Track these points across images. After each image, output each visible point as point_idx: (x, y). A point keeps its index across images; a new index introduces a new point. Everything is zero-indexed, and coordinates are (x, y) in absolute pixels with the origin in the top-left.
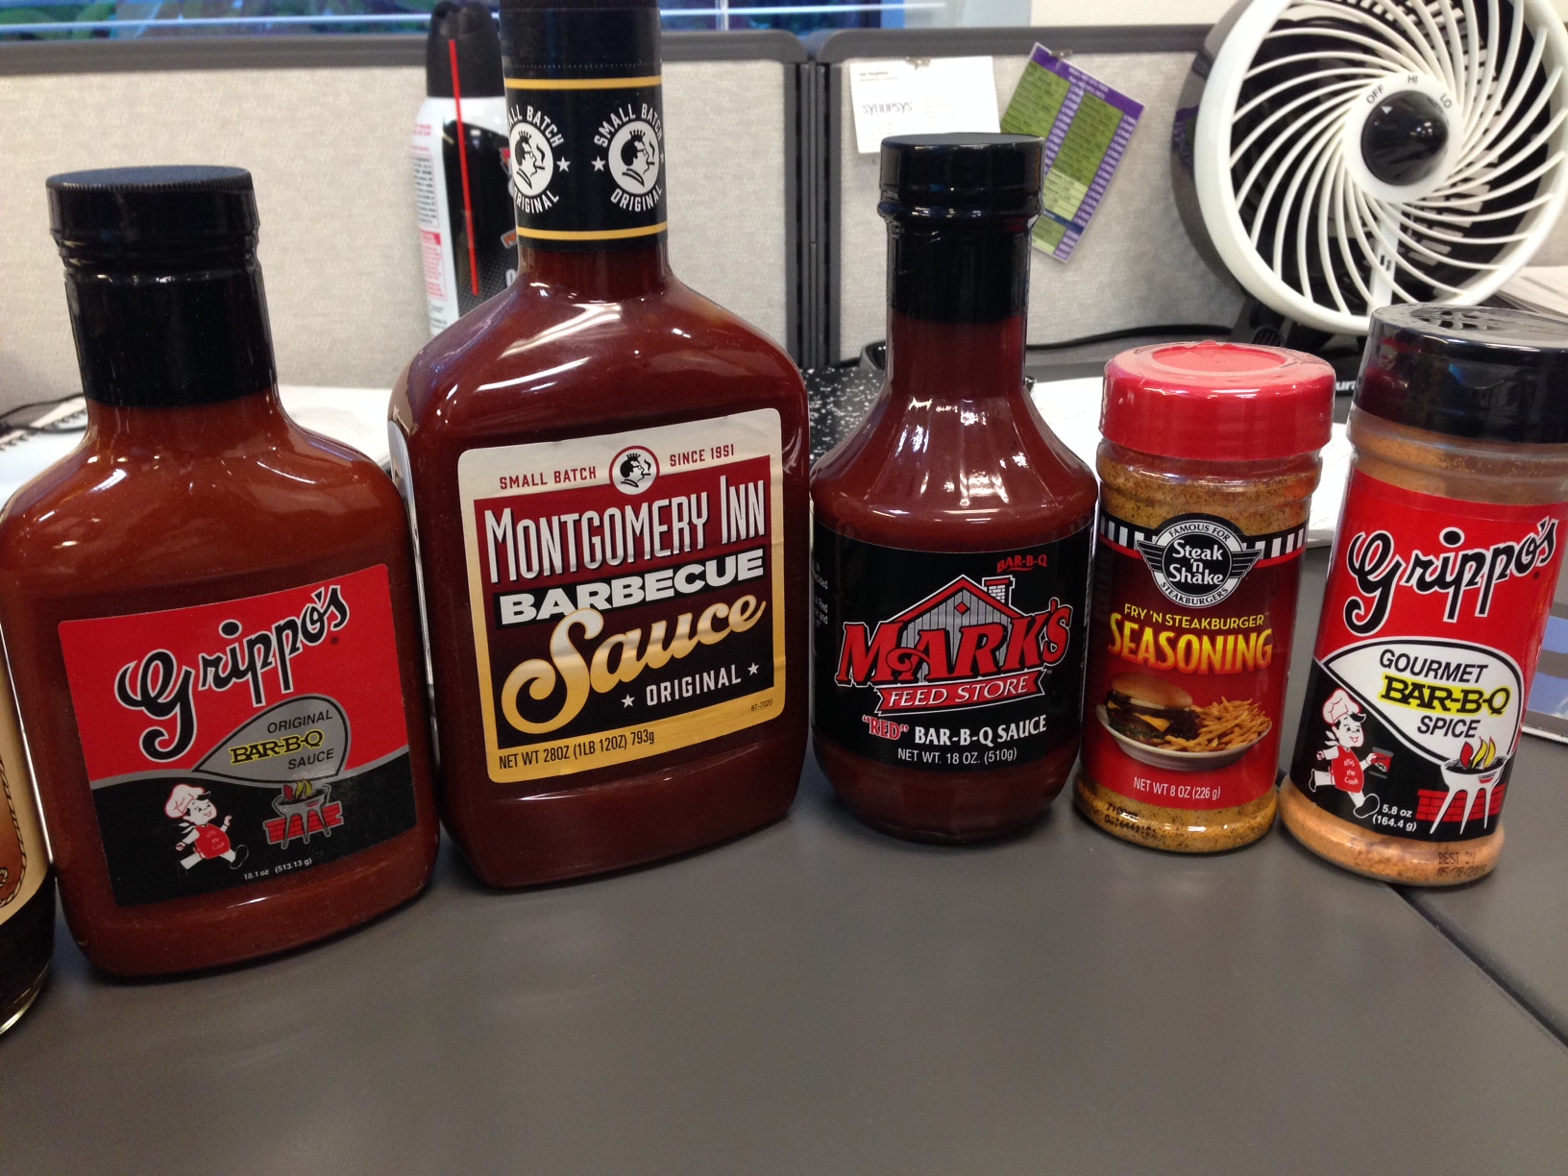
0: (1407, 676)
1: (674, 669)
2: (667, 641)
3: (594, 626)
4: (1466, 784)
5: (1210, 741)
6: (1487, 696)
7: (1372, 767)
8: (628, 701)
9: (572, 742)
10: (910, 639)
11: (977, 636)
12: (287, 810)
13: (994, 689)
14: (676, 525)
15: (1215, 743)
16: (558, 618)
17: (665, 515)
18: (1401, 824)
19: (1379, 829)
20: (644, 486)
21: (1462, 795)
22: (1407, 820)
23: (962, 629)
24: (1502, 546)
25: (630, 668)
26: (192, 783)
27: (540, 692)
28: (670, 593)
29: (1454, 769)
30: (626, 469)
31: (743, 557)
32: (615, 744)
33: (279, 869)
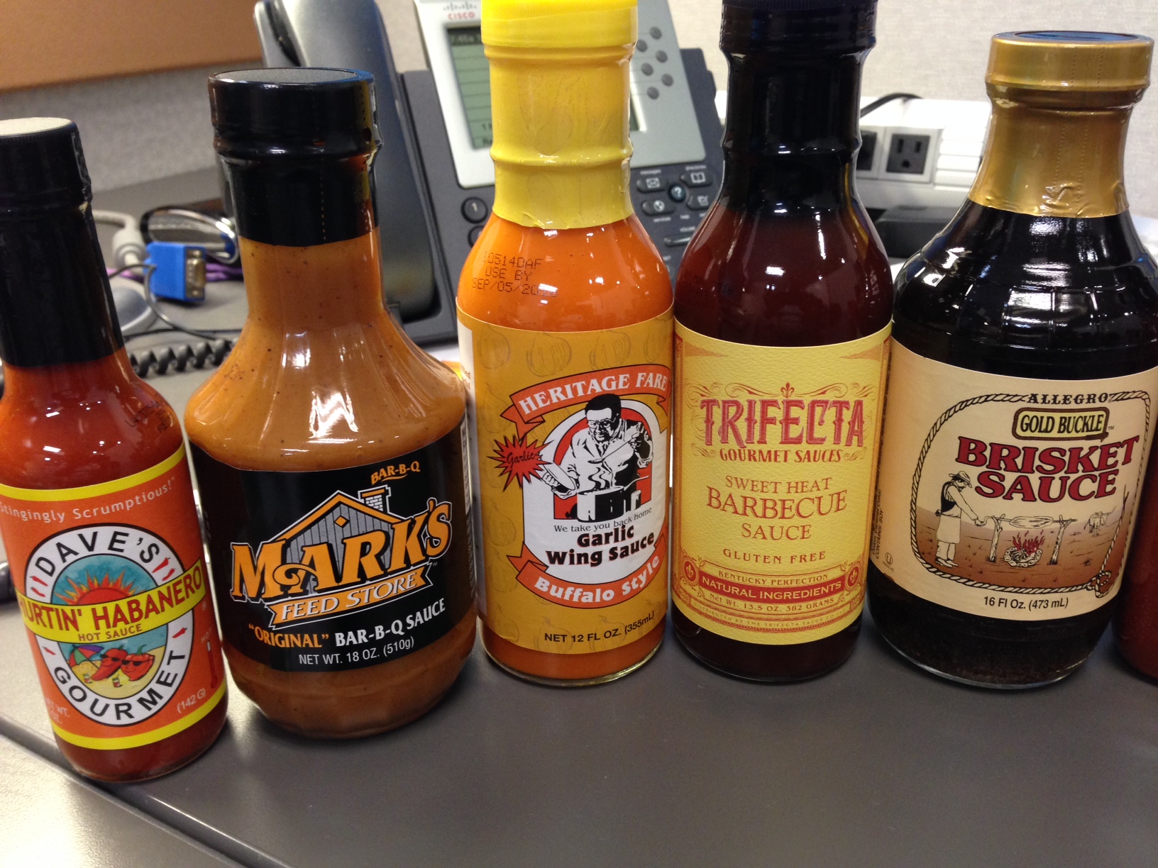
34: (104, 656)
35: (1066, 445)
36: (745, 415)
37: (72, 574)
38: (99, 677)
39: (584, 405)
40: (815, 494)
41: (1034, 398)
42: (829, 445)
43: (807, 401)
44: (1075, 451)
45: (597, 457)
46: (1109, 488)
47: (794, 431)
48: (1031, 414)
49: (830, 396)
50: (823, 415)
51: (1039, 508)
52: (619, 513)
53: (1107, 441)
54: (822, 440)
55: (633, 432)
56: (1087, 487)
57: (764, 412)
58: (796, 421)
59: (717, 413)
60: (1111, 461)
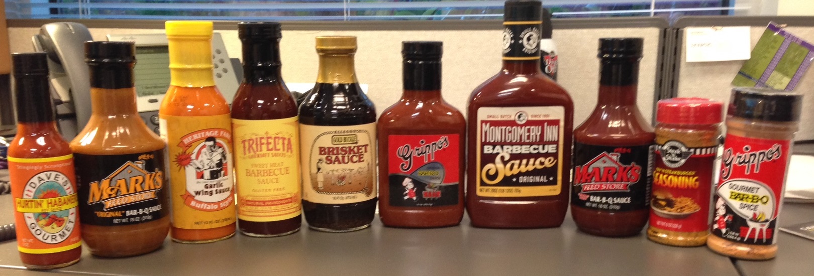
0: (736, 191)
1: (528, 173)
2: (527, 165)
3: (507, 158)
4: (757, 226)
5: (678, 209)
6: (760, 197)
7: (727, 221)
8: (514, 180)
9: (499, 188)
10: (590, 170)
11: (608, 170)
12: (428, 190)
13: (613, 186)
14: (532, 134)
15: (679, 210)
16: (498, 154)
17: (529, 131)
18: (735, 238)
19: (729, 240)
20: (524, 122)
21: (754, 230)
22: (738, 237)
23: (605, 168)
24: (762, 151)
25: (516, 171)
26: (410, 178)
27: (492, 173)
28: (528, 152)
29: (751, 220)
30: (519, 117)
31: (551, 146)
32: (509, 191)
33: (425, 204)
34: (50, 217)
35: (347, 146)
36: (255, 143)
37: (42, 187)
38: (47, 225)
39: (204, 140)
40: (278, 168)
41: (335, 132)
42: (281, 151)
43: (273, 136)
44: (350, 147)
45: (209, 158)
46: (362, 160)
47: (271, 146)
48: (336, 137)
49: (280, 135)
50: (278, 141)
51: (343, 166)
52: (217, 177)
53: (358, 144)
54: (279, 150)
55: (220, 150)
56: (355, 159)
57: (261, 141)
58: (270, 143)
59: (247, 144)
60: (360, 151)
